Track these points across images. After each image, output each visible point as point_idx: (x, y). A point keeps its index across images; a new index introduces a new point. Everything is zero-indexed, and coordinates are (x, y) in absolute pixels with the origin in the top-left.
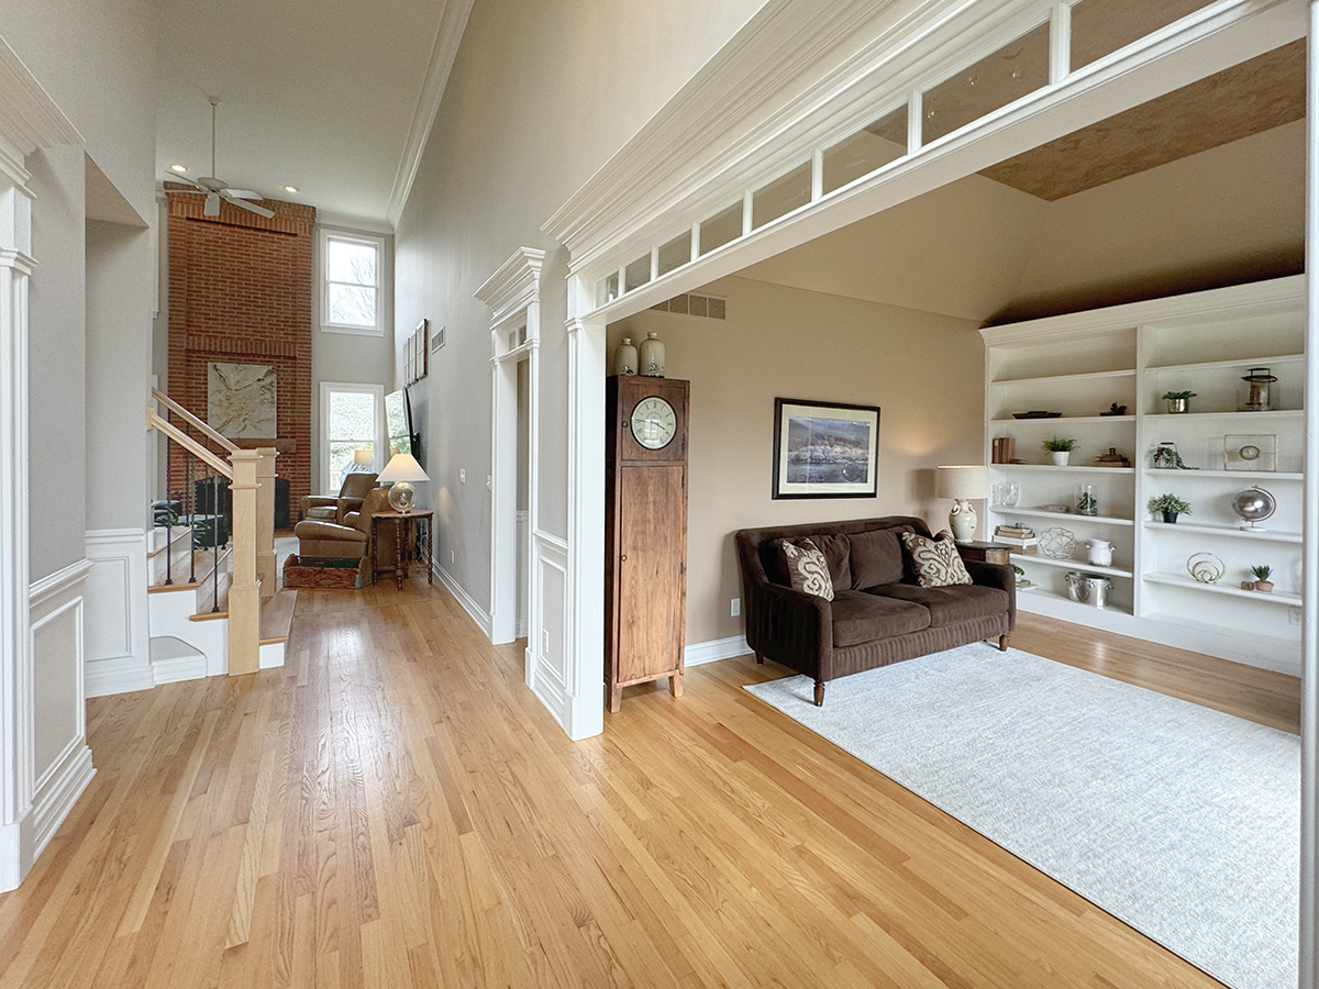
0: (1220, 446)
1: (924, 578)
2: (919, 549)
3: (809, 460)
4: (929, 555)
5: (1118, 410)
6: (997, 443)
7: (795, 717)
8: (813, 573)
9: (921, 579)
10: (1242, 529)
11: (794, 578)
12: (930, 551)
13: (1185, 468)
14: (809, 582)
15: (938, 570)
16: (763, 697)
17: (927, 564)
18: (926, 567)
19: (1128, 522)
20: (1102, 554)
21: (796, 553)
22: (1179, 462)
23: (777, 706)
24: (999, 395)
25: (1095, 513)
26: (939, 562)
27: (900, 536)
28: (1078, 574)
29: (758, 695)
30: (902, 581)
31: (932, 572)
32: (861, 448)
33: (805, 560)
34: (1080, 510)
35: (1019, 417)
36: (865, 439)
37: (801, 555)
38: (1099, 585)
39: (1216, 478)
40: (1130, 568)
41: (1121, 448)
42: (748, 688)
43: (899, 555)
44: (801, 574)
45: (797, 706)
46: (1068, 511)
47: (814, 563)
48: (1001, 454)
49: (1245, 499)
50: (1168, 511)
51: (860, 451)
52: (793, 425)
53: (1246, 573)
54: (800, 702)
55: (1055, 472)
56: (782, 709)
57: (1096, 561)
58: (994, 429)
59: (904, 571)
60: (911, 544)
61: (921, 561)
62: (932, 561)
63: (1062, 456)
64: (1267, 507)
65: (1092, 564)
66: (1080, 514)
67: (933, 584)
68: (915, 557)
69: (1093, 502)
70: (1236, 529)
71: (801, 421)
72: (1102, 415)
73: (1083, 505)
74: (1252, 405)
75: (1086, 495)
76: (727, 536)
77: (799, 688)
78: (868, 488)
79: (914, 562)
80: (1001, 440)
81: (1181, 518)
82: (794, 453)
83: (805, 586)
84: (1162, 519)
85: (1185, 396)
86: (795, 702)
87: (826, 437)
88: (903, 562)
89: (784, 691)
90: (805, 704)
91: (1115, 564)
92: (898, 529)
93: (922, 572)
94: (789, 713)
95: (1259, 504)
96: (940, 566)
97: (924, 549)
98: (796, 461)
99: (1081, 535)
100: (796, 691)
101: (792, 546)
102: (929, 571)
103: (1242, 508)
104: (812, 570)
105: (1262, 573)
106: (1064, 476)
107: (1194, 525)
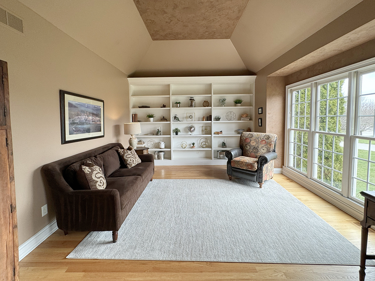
0: (185, 115)
1: (129, 165)
2: (126, 154)
3: (79, 123)
4: (129, 156)
5: (164, 106)
6: (133, 116)
7: (109, 257)
8: (99, 178)
9: (128, 165)
10: (190, 135)
11: (91, 184)
12: (129, 154)
13: (179, 121)
14: (98, 183)
15: (133, 160)
16: (83, 257)
17: (129, 159)
18: (129, 161)
19: (169, 136)
20: (163, 145)
21: (90, 171)
22: (178, 119)
23: (96, 257)
24: (133, 100)
25: (160, 135)
26: (133, 158)
27: (117, 151)
28: (157, 152)
29: (79, 258)
30: (121, 168)
31: (131, 162)
32: (99, 117)
33: (95, 172)
34: (157, 134)
35: (140, 107)
36: (99, 113)
37: (93, 171)
38: (162, 154)
39: (185, 123)
40: (170, 148)
41: (166, 117)
42: (70, 256)
43: (118, 158)
44: (94, 180)
45: (106, 249)
46: (153, 135)
47: (99, 173)
48: (135, 119)
49: (191, 128)
50: (177, 132)
51: (98, 118)
52: (70, 105)
53: (190, 145)
54: (106, 246)
55: (150, 124)
56: (99, 257)
57: (162, 148)
58: (133, 111)
59: (121, 164)
60: (122, 153)
61: (127, 159)
62: (131, 158)
63: (152, 119)
64: (194, 129)
65: (161, 148)
66: (158, 135)
67: (132, 166)
68: (125, 157)
69: (160, 131)
70: (189, 135)
71: (74, 103)
72: (161, 107)
73: (157, 133)
74: (191, 106)
75: (158, 130)
76: (36, 171)
77: (98, 237)
78: (101, 134)
79: (125, 160)
80: (135, 115)
81: (179, 133)
82: (71, 120)
83: (97, 185)
84: (175, 134)
85: (179, 103)
86: (103, 247)
87: (85, 112)
88: (120, 160)
89: (93, 244)
90: (109, 245)
91: (165, 148)
92: (115, 148)
93: (128, 163)
94: (105, 257)
95: (193, 129)
96: (133, 159)
97: (128, 154)
98: (72, 124)
99: (157, 141)
100: (99, 240)
101: (87, 168)
102: (130, 162)
103: (190, 130)
104: (99, 176)
105: (193, 144)
106: (153, 125)
107: (182, 135)
